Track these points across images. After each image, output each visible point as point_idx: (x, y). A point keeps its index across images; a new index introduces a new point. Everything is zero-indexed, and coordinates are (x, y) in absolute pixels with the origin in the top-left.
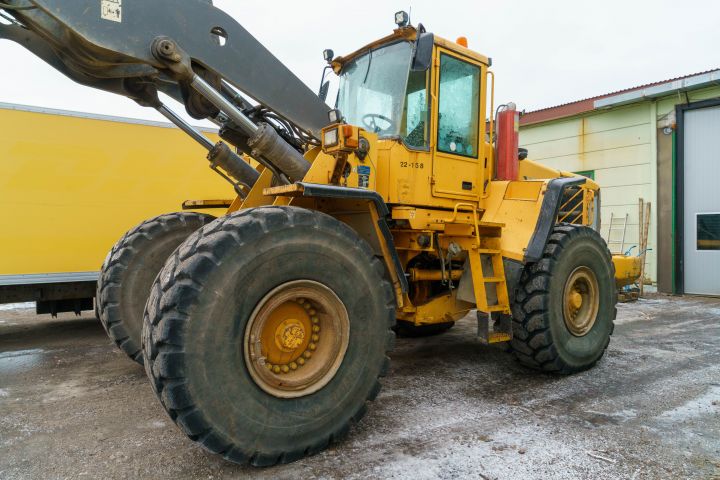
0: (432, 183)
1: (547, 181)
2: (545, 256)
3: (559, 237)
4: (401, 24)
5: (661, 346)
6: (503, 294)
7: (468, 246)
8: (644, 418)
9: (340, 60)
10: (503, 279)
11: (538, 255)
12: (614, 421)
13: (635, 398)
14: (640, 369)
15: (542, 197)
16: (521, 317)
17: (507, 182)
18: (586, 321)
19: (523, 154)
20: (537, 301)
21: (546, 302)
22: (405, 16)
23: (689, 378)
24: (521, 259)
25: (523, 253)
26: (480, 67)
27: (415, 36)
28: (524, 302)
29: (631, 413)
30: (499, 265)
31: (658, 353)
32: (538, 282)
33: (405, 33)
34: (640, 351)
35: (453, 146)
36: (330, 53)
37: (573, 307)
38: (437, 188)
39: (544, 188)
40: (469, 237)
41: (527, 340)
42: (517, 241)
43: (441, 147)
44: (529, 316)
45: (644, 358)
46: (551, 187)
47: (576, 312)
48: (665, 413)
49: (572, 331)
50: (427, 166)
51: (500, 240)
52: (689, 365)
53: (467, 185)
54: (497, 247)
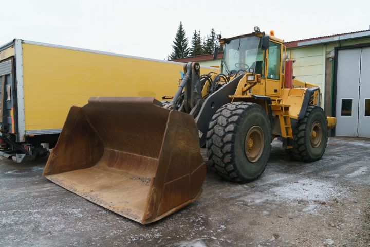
0: (265, 91)
1: (306, 89)
2: (306, 117)
3: (310, 110)
4: (256, 31)
5: (336, 155)
6: (290, 131)
7: (278, 114)
8: (342, 176)
9: (224, 39)
10: (290, 126)
11: (303, 117)
12: (334, 177)
13: (336, 171)
14: (333, 163)
15: (304, 95)
16: (296, 139)
17: (289, 89)
18: (318, 142)
19: (294, 77)
20: (302, 134)
21: (305, 133)
22: (258, 28)
23: (352, 165)
24: (296, 118)
25: (297, 116)
26: (281, 45)
27: (261, 35)
28: (298, 133)
29: (337, 175)
30: (289, 120)
31: (337, 158)
32: (303, 127)
33: (257, 34)
34: (330, 158)
35: (272, 76)
36: (220, 36)
37: (313, 136)
38: (267, 92)
39: (305, 92)
40: (279, 111)
41: (298, 148)
42: (295, 112)
43: (269, 77)
44: (299, 139)
45: (332, 159)
46: (307, 91)
47: (314, 138)
48: (349, 175)
49: (313, 145)
50: (264, 84)
51: (289, 111)
52: (349, 161)
53: (276, 91)
54: (288, 114)
